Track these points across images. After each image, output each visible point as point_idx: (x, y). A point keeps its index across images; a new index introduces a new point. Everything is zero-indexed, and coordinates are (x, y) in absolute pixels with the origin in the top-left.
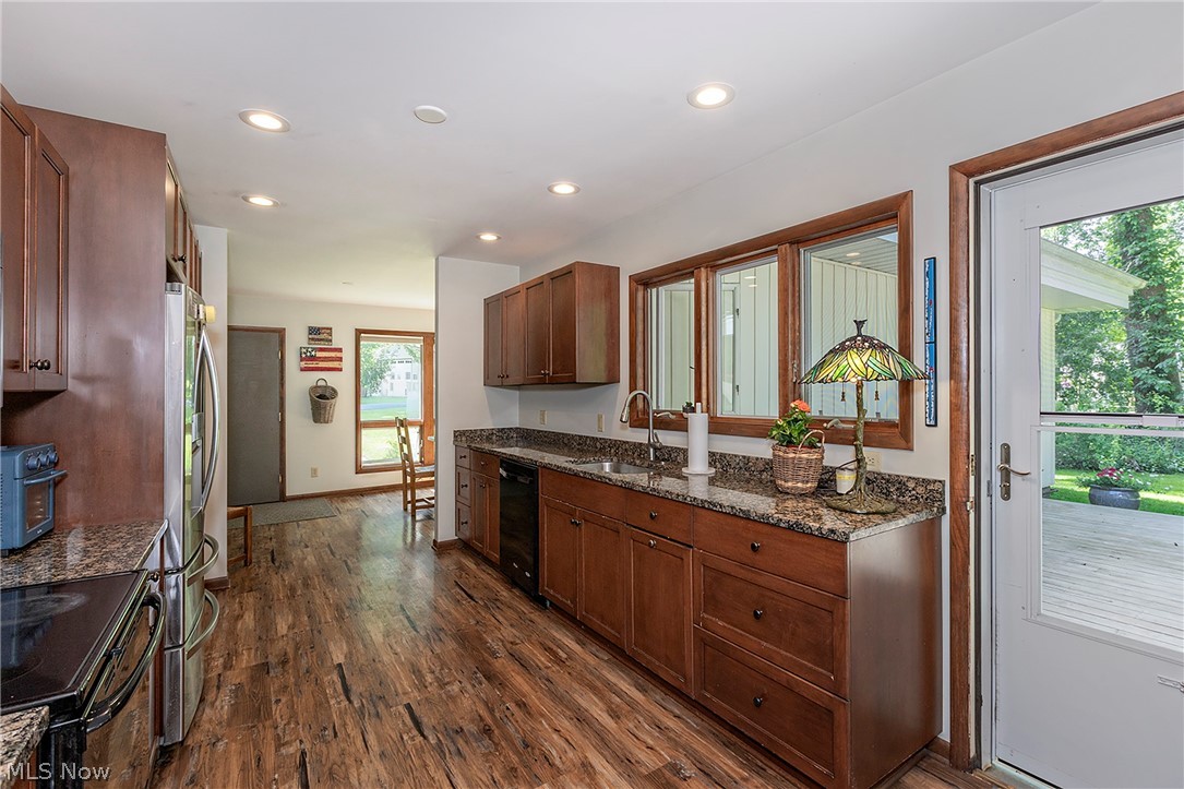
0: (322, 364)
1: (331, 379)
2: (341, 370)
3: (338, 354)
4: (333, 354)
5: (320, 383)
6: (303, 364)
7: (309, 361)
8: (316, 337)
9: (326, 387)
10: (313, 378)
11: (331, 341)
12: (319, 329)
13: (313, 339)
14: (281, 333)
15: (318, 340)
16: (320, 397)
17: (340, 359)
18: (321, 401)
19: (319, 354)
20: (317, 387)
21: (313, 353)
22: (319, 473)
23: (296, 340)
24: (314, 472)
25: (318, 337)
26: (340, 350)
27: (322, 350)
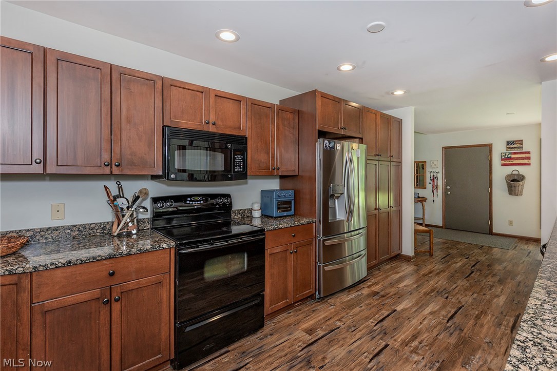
0: (515, 162)
1: (522, 170)
2: (529, 164)
3: (527, 155)
4: (523, 156)
5: (514, 173)
6: (503, 162)
7: (507, 160)
8: (512, 146)
9: (519, 175)
10: (509, 170)
11: (522, 148)
12: (514, 141)
13: (509, 148)
14: (490, 146)
15: (513, 148)
16: (512, 181)
17: (529, 158)
18: (514, 183)
19: (513, 156)
20: (512, 175)
21: (510, 156)
22: (513, 224)
23: (499, 149)
24: (511, 223)
25: (513, 146)
26: (529, 153)
27: (515, 153)
